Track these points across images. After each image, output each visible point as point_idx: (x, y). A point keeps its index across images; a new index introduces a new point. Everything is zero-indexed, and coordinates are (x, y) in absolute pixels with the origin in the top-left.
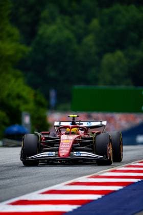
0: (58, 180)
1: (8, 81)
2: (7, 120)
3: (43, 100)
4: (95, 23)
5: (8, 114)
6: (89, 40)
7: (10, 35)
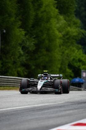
1: (74, 51)
2: (73, 75)
5: (73, 71)
7: (75, 23)
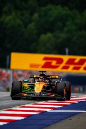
4: (36, 15)
6: (32, 26)
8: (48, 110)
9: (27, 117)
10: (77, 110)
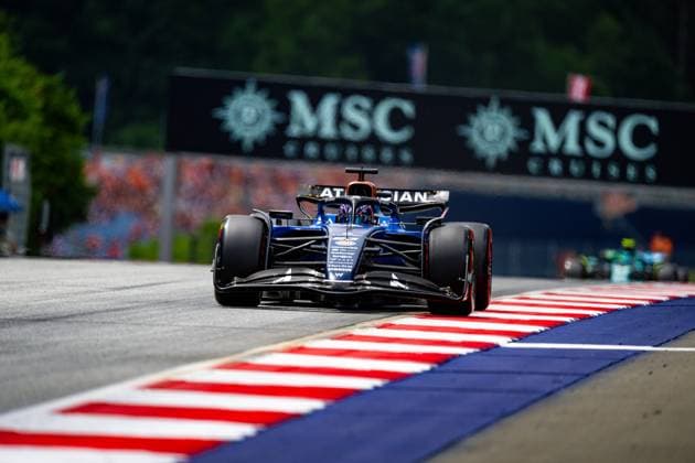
0: (118, 370)
3: (74, 110)
8: (503, 342)
9: (440, 364)
10: (620, 344)
